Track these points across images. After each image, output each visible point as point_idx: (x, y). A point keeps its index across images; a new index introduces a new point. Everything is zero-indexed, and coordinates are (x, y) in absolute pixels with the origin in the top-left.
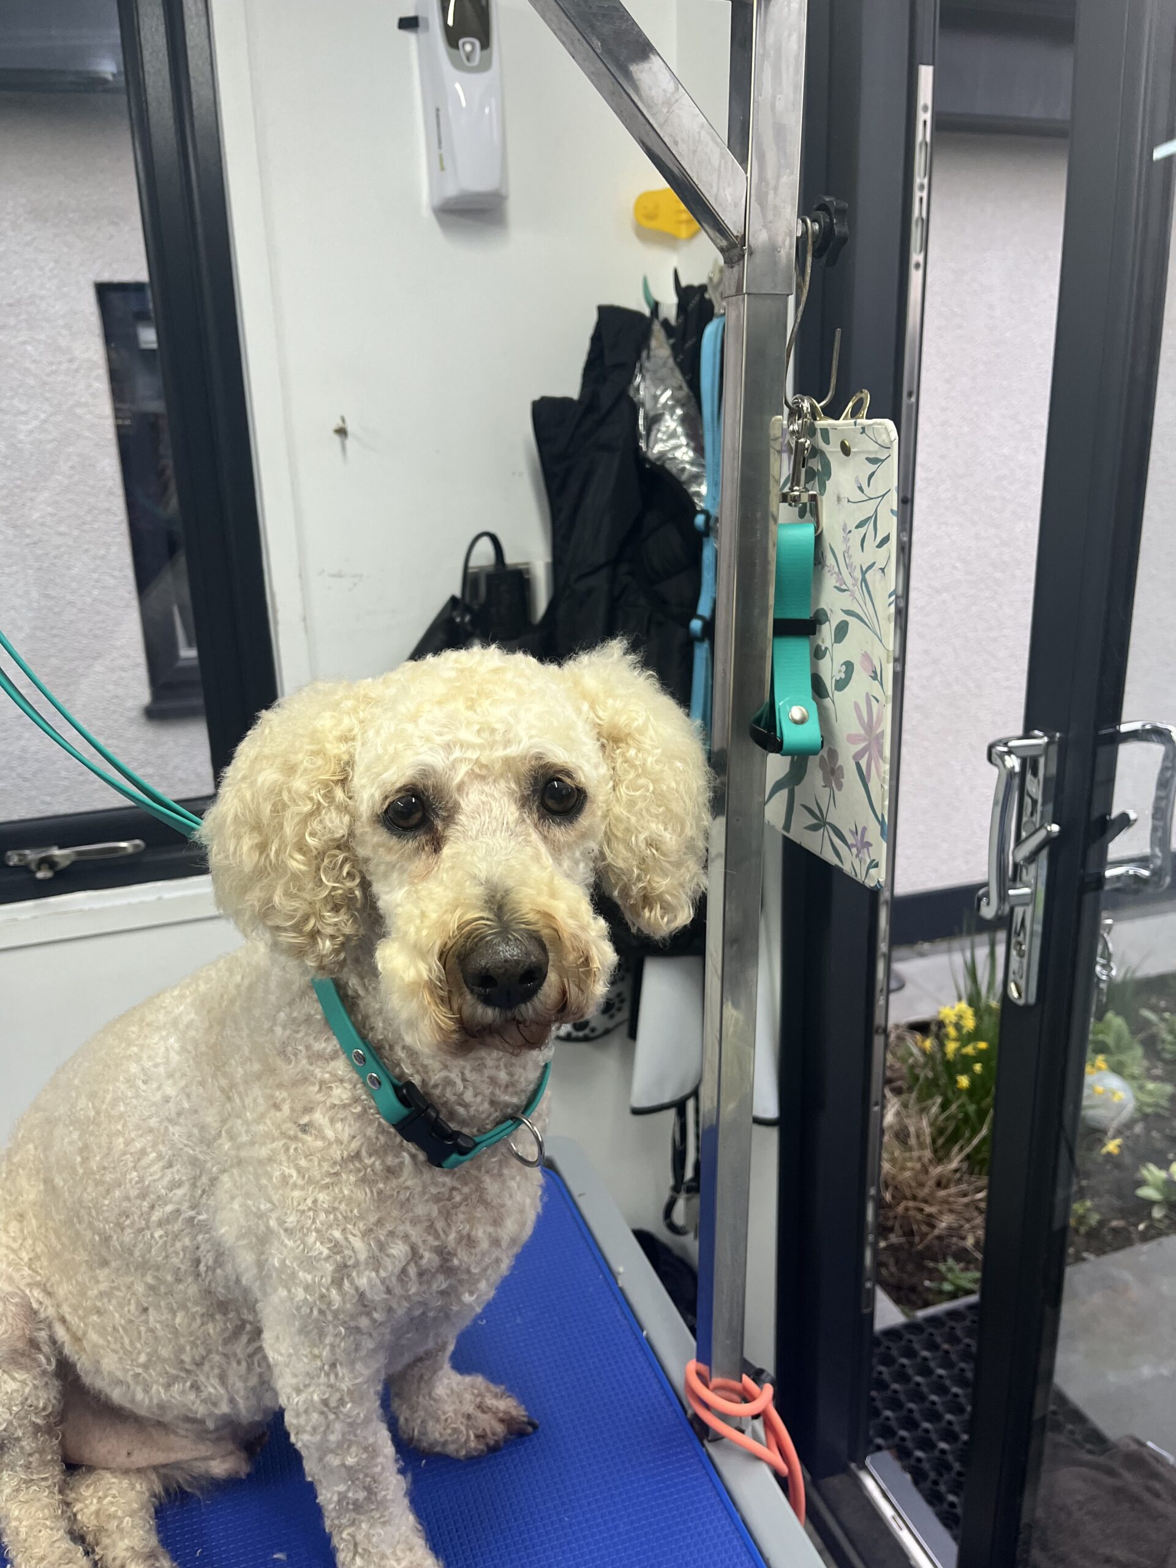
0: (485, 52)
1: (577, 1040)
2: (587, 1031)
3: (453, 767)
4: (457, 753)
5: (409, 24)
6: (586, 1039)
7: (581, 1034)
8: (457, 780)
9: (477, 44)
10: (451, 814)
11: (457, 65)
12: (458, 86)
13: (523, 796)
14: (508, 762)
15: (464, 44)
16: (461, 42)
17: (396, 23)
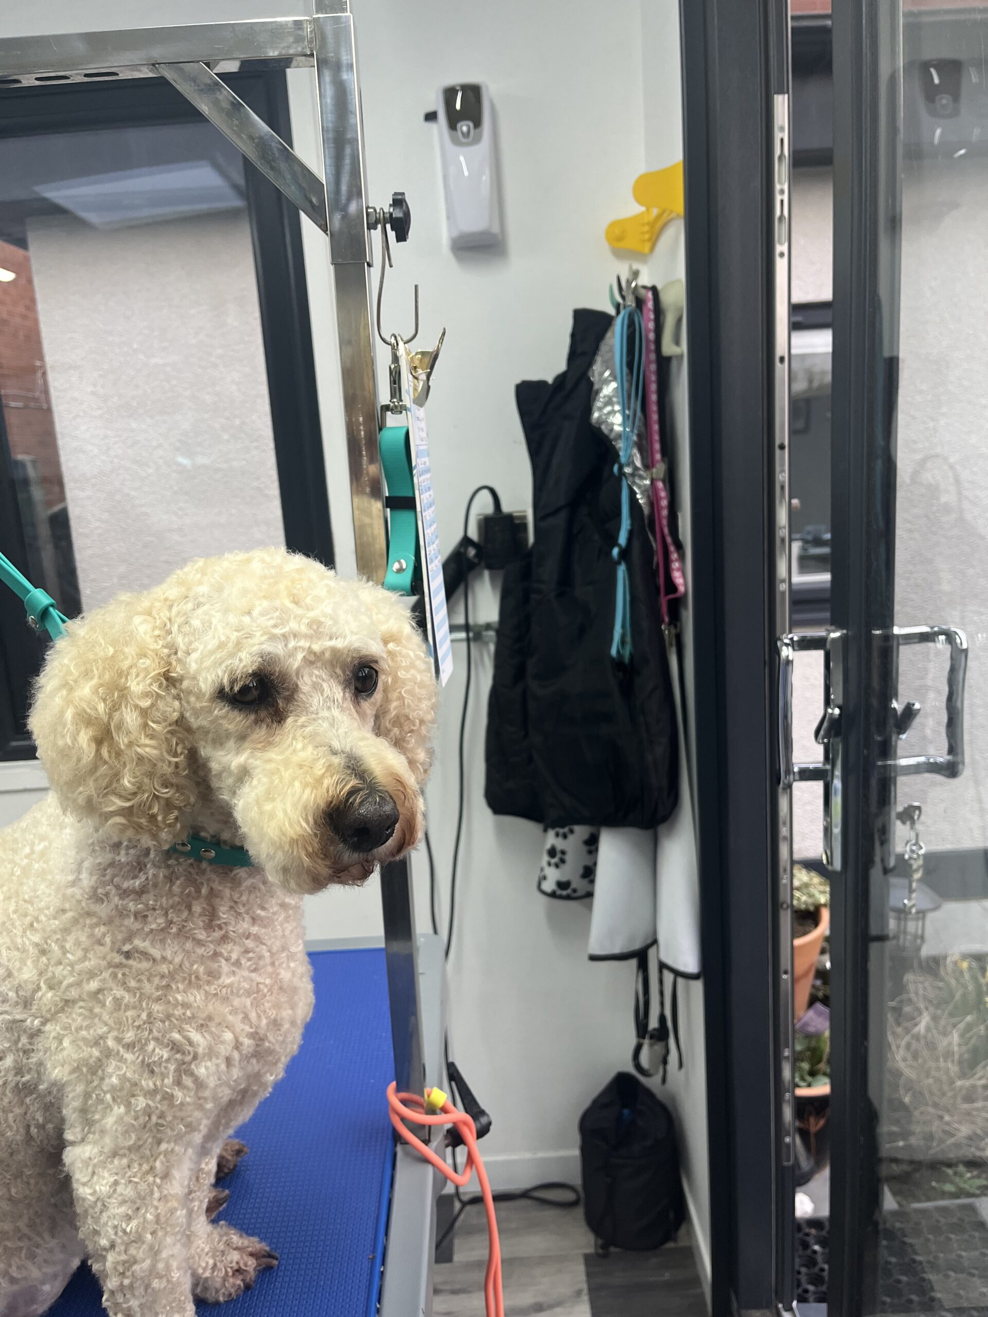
0: (477, 131)
1: (561, 897)
2: (569, 891)
3: (292, 654)
4: (292, 644)
5: (431, 117)
6: (568, 898)
7: (564, 893)
8: (296, 666)
9: (471, 125)
10: (292, 693)
11: (456, 142)
12: (462, 159)
13: (345, 680)
14: (335, 651)
15: (461, 126)
16: (459, 125)
17: (422, 117)
